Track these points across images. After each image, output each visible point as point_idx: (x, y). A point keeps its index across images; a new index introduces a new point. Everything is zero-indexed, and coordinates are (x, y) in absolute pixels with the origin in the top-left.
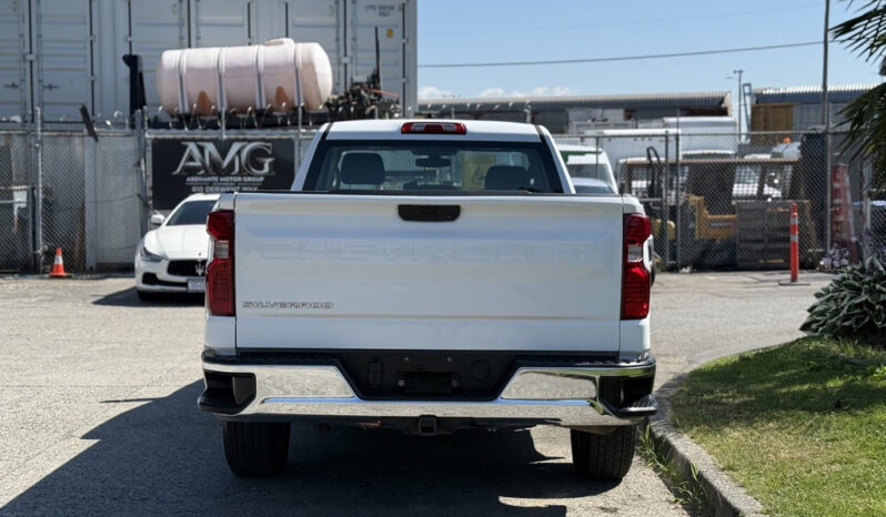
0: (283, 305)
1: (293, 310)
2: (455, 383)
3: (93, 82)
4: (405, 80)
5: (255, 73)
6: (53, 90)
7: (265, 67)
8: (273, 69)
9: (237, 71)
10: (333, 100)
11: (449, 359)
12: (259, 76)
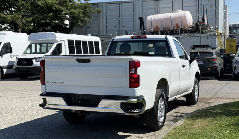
0: (54, 82)
1: (56, 84)
2: (91, 103)
3: (134, 24)
4: (215, 19)
5: (170, 20)
6: (125, 27)
7: (173, 18)
8: (175, 19)
9: (166, 20)
10: (193, 26)
11: (90, 97)
12: (171, 21)
